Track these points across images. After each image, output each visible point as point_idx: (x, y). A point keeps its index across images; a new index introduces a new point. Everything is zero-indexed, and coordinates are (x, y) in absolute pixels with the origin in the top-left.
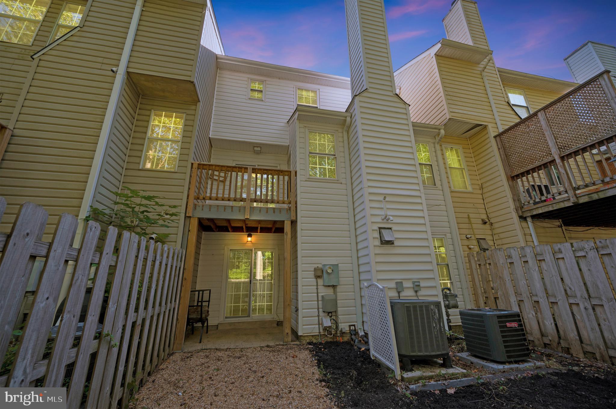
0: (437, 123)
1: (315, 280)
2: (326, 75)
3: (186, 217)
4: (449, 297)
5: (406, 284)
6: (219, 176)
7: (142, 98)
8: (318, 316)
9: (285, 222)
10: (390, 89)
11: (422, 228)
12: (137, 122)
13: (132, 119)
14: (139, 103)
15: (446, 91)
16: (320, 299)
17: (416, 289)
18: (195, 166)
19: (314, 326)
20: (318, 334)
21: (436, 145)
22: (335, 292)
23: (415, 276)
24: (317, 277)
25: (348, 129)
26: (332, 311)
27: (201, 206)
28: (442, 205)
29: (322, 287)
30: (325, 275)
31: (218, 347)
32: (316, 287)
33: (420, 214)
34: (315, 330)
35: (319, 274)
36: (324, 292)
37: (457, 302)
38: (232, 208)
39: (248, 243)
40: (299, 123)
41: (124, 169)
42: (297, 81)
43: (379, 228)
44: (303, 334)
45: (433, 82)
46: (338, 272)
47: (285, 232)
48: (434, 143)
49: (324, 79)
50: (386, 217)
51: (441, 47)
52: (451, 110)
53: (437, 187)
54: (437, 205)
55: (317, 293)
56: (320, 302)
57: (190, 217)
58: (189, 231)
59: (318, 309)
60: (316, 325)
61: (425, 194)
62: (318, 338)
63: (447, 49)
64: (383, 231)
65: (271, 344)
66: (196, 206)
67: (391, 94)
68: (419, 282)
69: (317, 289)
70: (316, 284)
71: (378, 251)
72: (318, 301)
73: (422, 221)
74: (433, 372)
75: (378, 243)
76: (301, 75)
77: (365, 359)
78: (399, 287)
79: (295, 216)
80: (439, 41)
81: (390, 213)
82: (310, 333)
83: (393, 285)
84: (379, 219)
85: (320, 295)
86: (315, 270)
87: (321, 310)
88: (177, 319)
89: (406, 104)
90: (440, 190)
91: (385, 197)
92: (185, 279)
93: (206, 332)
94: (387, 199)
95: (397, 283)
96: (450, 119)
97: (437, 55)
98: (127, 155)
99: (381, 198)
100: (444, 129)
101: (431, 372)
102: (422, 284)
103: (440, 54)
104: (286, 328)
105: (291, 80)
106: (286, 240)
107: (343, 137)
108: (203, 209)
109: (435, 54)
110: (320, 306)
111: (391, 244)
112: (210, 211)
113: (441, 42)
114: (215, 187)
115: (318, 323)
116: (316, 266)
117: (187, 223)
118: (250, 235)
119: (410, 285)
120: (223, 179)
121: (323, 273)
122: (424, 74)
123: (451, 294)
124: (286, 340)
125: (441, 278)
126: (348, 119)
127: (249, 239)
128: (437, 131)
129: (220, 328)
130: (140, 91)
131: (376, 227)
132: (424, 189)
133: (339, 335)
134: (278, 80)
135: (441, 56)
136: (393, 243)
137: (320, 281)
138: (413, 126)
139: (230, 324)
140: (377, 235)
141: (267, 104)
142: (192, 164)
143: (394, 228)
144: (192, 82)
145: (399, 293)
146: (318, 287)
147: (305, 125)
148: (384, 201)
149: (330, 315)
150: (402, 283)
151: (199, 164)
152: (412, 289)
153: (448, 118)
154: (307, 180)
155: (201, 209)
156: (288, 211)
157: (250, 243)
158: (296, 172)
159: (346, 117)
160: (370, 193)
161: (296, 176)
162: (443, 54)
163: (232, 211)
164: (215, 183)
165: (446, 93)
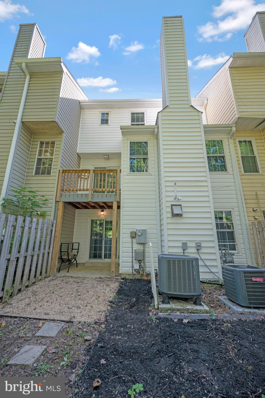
0: (230, 123)
1: (131, 239)
2: (151, 100)
3: (56, 202)
4: (227, 255)
5: (189, 244)
6: (85, 175)
7: (34, 135)
8: (132, 262)
9: (113, 202)
10: (186, 102)
11: (207, 204)
12: (32, 149)
13: (28, 148)
14: (32, 138)
15: (236, 95)
16: (134, 251)
17: (198, 248)
18: (61, 171)
19: (129, 268)
20: (132, 273)
21: (230, 140)
22: (144, 247)
23: (198, 239)
24: (132, 237)
25: (156, 137)
26: (141, 260)
27: (64, 195)
28: (232, 186)
29: (136, 244)
30: (137, 236)
31: (72, 276)
32: (131, 244)
33: (206, 194)
34: (130, 271)
35: (134, 235)
36: (136, 247)
37: (233, 259)
38: (82, 195)
39: (102, 215)
40: (124, 137)
41: (25, 176)
42: (131, 108)
43: (171, 205)
44: (122, 272)
45: (228, 90)
46: (146, 235)
47: (113, 209)
48: (228, 138)
49: (148, 103)
50: (176, 197)
51: (233, 60)
52: (240, 110)
53: (228, 173)
54: (227, 186)
55: (132, 248)
56: (134, 254)
57: (58, 201)
58: (58, 209)
59: (132, 258)
60: (131, 267)
61: (210, 179)
62: (131, 275)
63: (239, 61)
64: (173, 207)
65: (102, 276)
66: (62, 195)
67: (187, 106)
68: (200, 243)
69: (132, 245)
70: (131, 242)
71: (170, 221)
72: (132, 253)
73: (207, 199)
74: (183, 306)
75: (170, 215)
76: (133, 103)
77: (148, 292)
78: (185, 246)
79: (119, 199)
80: (231, 56)
81: (178, 194)
82: (126, 272)
83: (180, 244)
84: (172, 199)
85: (134, 249)
86: (131, 233)
87: (134, 258)
88: (52, 258)
89: (199, 112)
90: (231, 174)
91: (175, 184)
92: (56, 237)
93: (76, 266)
94: (177, 185)
95: (183, 243)
96: (238, 118)
97: (230, 68)
98: (27, 169)
99: (173, 184)
100: (235, 127)
101: (181, 306)
102: (203, 245)
103: (234, 66)
104: (112, 268)
105: (127, 108)
106: (114, 214)
107: (154, 143)
108: (65, 196)
109: (229, 67)
110: (134, 256)
111: (181, 216)
112: (69, 197)
113: (232, 56)
114: (82, 182)
115: (132, 267)
116: (132, 230)
117: (57, 205)
118: (103, 211)
119: (194, 245)
120: (87, 177)
121: (136, 235)
122: (222, 85)
123: (228, 253)
124: (112, 275)
125: (220, 241)
126: (156, 130)
127: (102, 213)
128: (230, 128)
129: (86, 265)
130: (32, 131)
131: (169, 204)
132: (210, 175)
133: (145, 275)
134: (118, 110)
135: (234, 68)
136: (182, 216)
137: (134, 241)
138: (204, 128)
139: (91, 263)
140: (169, 210)
141: (111, 127)
142: (59, 170)
143: (183, 204)
144: (55, 122)
145: (184, 250)
146: (133, 244)
147: (128, 138)
148: (175, 186)
149: (140, 262)
150: (186, 243)
151: (63, 170)
152: (182, 248)
153: (237, 118)
154: (128, 174)
155: (65, 197)
156: (116, 195)
157: (103, 215)
158: (120, 170)
159: (154, 129)
160: (165, 181)
161: (120, 172)
162: (236, 66)
163: (82, 197)
164: (82, 180)
165: (237, 97)
